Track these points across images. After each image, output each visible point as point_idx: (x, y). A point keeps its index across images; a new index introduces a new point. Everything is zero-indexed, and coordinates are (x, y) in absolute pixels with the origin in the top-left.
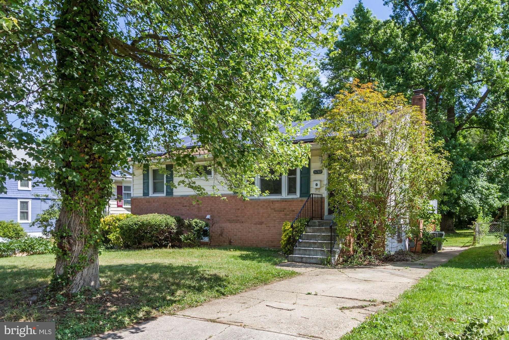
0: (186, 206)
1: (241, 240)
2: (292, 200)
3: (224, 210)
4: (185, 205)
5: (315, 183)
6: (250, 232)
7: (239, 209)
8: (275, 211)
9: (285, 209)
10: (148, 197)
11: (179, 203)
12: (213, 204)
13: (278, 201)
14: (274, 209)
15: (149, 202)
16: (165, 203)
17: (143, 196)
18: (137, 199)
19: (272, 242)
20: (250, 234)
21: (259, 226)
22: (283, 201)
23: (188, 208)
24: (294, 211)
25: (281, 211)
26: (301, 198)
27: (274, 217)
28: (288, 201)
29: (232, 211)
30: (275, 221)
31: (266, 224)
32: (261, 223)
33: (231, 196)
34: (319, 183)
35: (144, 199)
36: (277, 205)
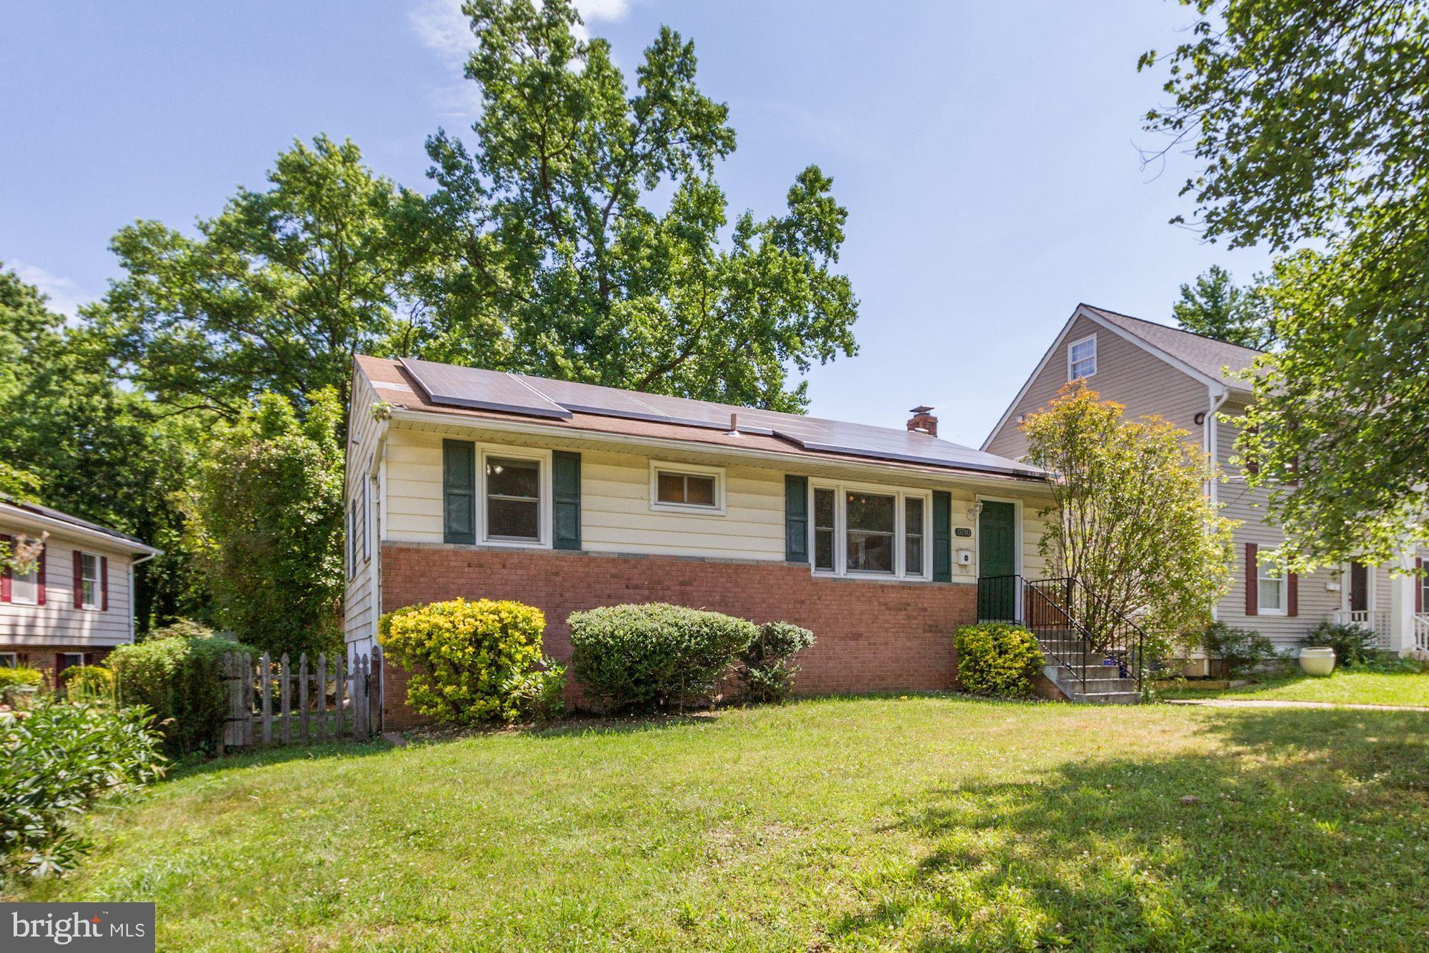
0: (636, 587)
1: (808, 678)
2: (922, 587)
3: (763, 601)
4: (635, 582)
5: (963, 554)
6: (830, 658)
7: (802, 602)
8: (889, 609)
9: (909, 604)
10: (473, 548)
11: (613, 576)
12: (729, 585)
13: (893, 587)
14: (886, 604)
15: (480, 565)
16: (557, 574)
17: (446, 541)
18: (418, 551)
19: (882, 679)
20: (831, 664)
21: (852, 643)
22: (903, 588)
23: (647, 592)
24: (925, 610)
25: (900, 609)
26: (938, 584)
27: (886, 621)
28: (916, 588)
29: (784, 606)
30: (887, 630)
31: (867, 638)
32: (857, 637)
33: (782, 568)
34: (968, 554)
35: (455, 553)
36: (893, 596)
